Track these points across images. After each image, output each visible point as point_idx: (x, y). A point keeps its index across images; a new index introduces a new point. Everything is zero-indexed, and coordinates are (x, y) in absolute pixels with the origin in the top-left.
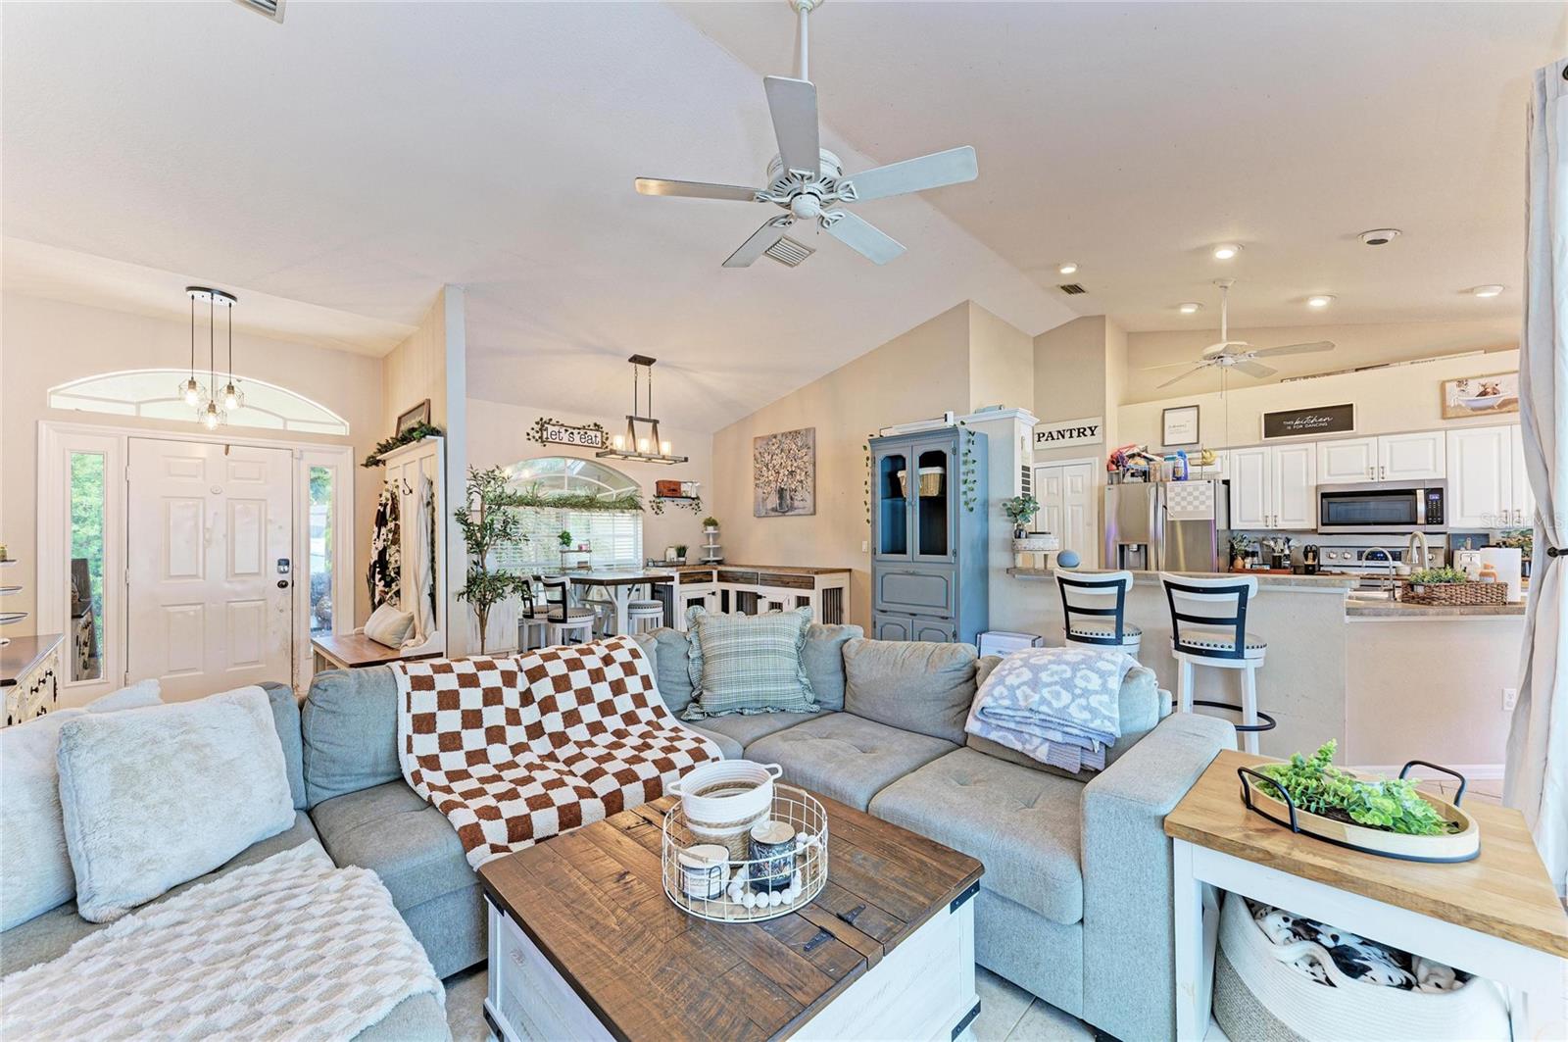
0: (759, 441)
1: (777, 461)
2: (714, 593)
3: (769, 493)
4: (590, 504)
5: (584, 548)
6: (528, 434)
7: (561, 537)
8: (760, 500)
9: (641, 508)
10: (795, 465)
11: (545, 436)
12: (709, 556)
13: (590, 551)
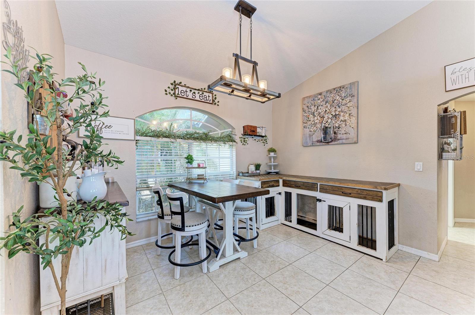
0: (306, 100)
1: (322, 110)
2: (280, 193)
3: (315, 131)
4: (205, 138)
5: (201, 166)
6: (166, 91)
7: (187, 158)
8: (308, 135)
9: (235, 142)
10: (339, 110)
11: (177, 93)
12: (271, 169)
13: (205, 168)
